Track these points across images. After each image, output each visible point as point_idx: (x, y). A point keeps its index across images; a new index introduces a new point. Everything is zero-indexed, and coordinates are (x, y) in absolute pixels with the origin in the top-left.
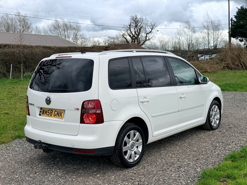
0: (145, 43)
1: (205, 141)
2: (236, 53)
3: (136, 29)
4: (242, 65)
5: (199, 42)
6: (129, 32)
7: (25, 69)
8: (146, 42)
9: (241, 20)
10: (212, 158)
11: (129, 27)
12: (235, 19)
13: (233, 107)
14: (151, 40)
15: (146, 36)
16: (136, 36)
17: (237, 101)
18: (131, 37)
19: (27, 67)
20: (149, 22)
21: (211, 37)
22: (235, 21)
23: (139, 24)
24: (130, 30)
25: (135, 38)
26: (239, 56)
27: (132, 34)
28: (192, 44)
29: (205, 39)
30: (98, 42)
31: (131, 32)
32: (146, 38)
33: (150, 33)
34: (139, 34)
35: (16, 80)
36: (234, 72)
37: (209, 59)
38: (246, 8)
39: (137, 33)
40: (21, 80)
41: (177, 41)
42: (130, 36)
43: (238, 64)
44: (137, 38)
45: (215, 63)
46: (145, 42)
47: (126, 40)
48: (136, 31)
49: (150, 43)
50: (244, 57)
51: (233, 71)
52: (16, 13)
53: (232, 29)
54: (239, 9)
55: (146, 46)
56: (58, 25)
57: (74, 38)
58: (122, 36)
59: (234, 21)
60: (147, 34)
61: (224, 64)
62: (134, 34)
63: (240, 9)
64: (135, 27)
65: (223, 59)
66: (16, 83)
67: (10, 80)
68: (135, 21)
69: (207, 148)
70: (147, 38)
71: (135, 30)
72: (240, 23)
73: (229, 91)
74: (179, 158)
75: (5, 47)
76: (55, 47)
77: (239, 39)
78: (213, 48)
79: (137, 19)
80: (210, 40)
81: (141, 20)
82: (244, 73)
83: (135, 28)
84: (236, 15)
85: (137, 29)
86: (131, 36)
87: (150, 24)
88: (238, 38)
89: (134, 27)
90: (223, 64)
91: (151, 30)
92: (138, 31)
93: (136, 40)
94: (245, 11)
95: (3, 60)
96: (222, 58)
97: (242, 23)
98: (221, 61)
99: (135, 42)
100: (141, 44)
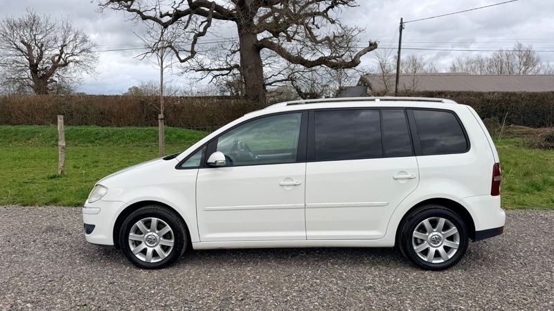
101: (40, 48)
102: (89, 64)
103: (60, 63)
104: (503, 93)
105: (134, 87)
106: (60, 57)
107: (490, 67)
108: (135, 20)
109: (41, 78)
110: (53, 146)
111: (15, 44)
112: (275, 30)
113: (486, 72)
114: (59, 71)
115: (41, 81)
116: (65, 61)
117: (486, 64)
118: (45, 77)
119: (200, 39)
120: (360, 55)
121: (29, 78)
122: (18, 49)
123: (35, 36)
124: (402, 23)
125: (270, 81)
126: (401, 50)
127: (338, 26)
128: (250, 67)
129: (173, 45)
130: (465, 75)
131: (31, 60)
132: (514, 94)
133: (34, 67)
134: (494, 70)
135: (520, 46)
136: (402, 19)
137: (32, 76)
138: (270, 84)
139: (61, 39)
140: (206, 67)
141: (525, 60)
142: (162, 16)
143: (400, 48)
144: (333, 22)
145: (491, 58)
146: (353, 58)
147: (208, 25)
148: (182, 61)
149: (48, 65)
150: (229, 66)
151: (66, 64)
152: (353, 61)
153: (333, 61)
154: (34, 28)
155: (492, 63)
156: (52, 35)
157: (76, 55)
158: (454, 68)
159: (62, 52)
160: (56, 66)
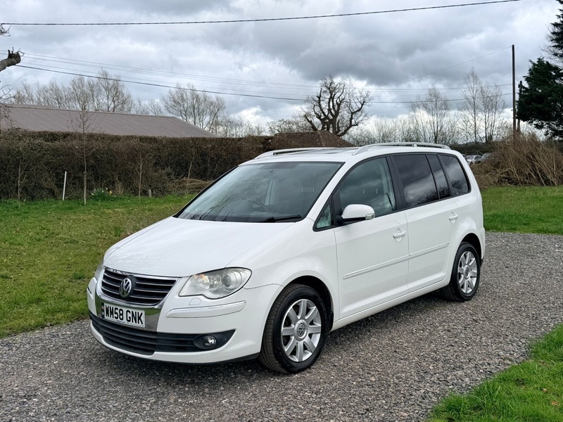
0: (349, 131)
1: (405, 355)
2: (525, 152)
3: (331, 104)
4: (538, 176)
5: (457, 129)
6: (317, 109)
7: (95, 181)
8: (351, 129)
9: (540, 85)
10: (406, 408)
11: (318, 99)
12: (526, 84)
13: (497, 270)
14: (360, 125)
15: (352, 118)
16: (331, 118)
17: (509, 255)
18: (321, 120)
19: (98, 178)
20: (356, 91)
21: (479, 119)
22: (526, 88)
23: (338, 95)
24: (320, 106)
25: (330, 121)
26: (531, 158)
27: (323, 113)
28: (444, 134)
29: (469, 124)
30: (258, 128)
31: (322, 110)
32: (351, 122)
33: (358, 111)
34: (337, 113)
35: (72, 204)
36: (521, 191)
37: (476, 163)
38: (547, 62)
39: (333, 111)
40: (83, 203)
41: (412, 127)
42: (319, 117)
43: (530, 174)
44: (333, 122)
45: (484, 171)
46: (348, 128)
47: (311, 126)
48: (331, 107)
49: (359, 132)
50: (541, 159)
51: (518, 188)
52: (99, 73)
53: (520, 102)
54: (534, 64)
55: (351, 136)
56: (182, 96)
57: (211, 122)
58: (304, 118)
59: (524, 87)
60: (352, 113)
61: (502, 174)
62: (326, 114)
63: (536, 63)
64: (330, 99)
65: (499, 163)
66: (71, 208)
67: (60, 203)
68: (329, 89)
69: (404, 375)
70: (353, 121)
71: (329, 106)
72: (536, 91)
73: (498, 229)
74: (325, 404)
75: (65, 137)
76: (165, 138)
77: (534, 122)
78: (484, 141)
79: (333, 85)
80: (477, 125)
81: (342, 86)
82: (541, 192)
83: (329, 103)
84: (528, 75)
85: (333, 103)
86: (322, 118)
87: (359, 95)
88: (532, 122)
89: (328, 100)
90: (499, 173)
91: (360, 106)
92: (336, 107)
93: (331, 125)
94: (545, 69)
95: (50, 163)
96: (497, 160)
97: (540, 91)
98: (495, 166)
99: (328, 129)
100: (340, 133)
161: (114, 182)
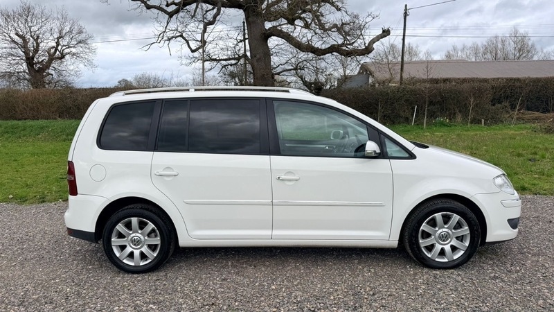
40: (423, 128)
101: (36, 40)
102: (86, 56)
103: (56, 56)
104: (507, 79)
105: (123, 80)
106: (56, 49)
107: (485, 53)
108: (139, 10)
109: (37, 71)
110: (65, 140)
111: (10, 37)
112: (290, 17)
113: (480, 58)
114: (55, 64)
115: (38, 74)
116: (62, 54)
117: (482, 50)
118: (41, 70)
119: (210, 28)
120: (373, 41)
121: (24, 72)
122: (13, 41)
123: (30, 27)
124: (406, 10)
125: (278, 70)
126: (406, 37)
127: (345, 14)
128: (258, 56)
129: (184, 34)
130: (463, 62)
131: (26, 53)
132: (518, 80)
133: (30, 61)
134: (489, 56)
135: (516, 32)
136: (406, 5)
137: (29, 69)
138: (279, 74)
139: (57, 30)
140: (214, 57)
141: (519, 46)
142: (168, 5)
143: (404, 36)
144: (339, 9)
145: (486, 44)
146: (367, 45)
147: (218, 13)
148: (193, 51)
149: (44, 58)
150: (237, 56)
151: (63, 57)
152: (366, 48)
153: (344, 48)
154: (29, 19)
155: (487, 50)
156: (48, 26)
157: (74, 47)
158: (449, 56)
159: (58, 44)
160: (52, 58)
161: (455, 114)
